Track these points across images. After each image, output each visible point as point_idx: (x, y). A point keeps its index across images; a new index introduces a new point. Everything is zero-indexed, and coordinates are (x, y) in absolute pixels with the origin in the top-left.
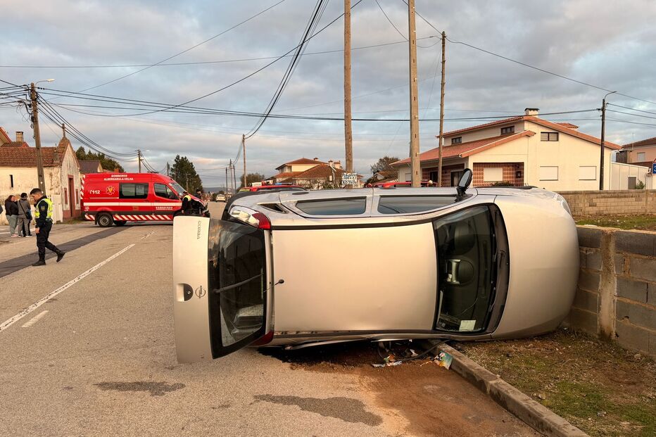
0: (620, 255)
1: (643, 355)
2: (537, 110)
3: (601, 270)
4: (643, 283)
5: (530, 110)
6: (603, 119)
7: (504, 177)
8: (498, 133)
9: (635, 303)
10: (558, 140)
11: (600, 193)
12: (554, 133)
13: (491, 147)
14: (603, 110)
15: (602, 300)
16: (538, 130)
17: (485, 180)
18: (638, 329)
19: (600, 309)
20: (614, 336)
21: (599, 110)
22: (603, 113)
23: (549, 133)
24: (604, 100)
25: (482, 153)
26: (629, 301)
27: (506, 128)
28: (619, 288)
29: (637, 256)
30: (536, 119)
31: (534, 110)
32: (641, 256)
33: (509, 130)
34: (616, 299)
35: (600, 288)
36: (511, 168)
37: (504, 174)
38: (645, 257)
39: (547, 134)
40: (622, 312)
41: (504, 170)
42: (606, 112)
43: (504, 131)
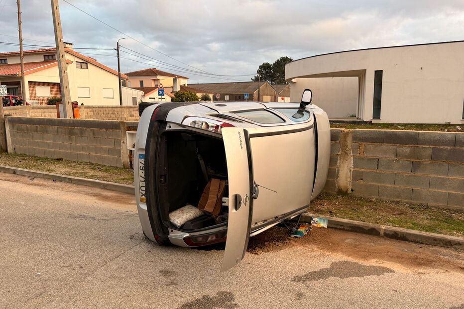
0: (357, 144)
1: (377, 199)
2: (71, 44)
3: (340, 153)
4: (376, 159)
5: (67, 43)
6: (118, 57)
7: (51, 94)
8: (41, 59)
9: (368, 170)
10: (87, 68)
11: (121, 107)
12: (85, 63)
13: (41, 70)
14: (118, 50)
15: (340, 172)
16: (74, 59)
17: (37, 95)
18: (370, 185)
19: (338, 177)
20: (350, 191)
21: (115, 49)
22: (118, 52)
23: (81, 63)
24: (118, 43)
25: (34, 74)
26: (363, 170)
27: (48, 56)
28: (355, 163)
29: (371, 143)
30: (73, 52)
31: (70, 44)
32: (373, 144)
33: (50, 57)
34: (352, 170)
35: (338, 164)
36: (56, 87)
37: (51, 91)
38: (376, 144)
39: (80, 64)
40: (357, 176)
41: (51, 88)
42: (120, 51)
43: (47, 58)
